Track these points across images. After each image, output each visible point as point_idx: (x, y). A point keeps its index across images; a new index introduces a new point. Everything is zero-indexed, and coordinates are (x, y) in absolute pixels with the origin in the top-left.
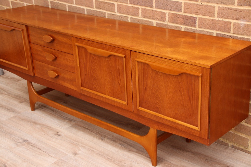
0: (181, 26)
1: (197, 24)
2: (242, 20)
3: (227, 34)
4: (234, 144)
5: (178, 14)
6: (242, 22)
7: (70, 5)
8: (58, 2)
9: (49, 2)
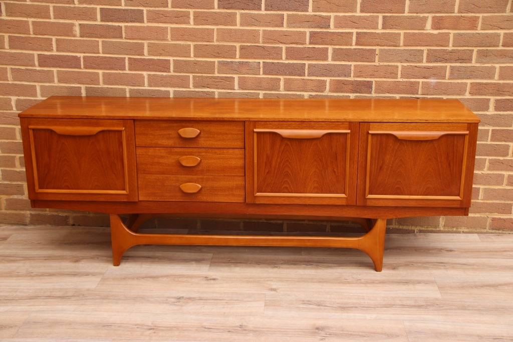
0: (349, 94)
1: (373, 89)
2: (432, 78)
3: (414, 96)
4: (421, 228)
5: (345, 80)
6: (433, 81)
7: (136, 88)
8: (106, 86)
9: (82, 88)
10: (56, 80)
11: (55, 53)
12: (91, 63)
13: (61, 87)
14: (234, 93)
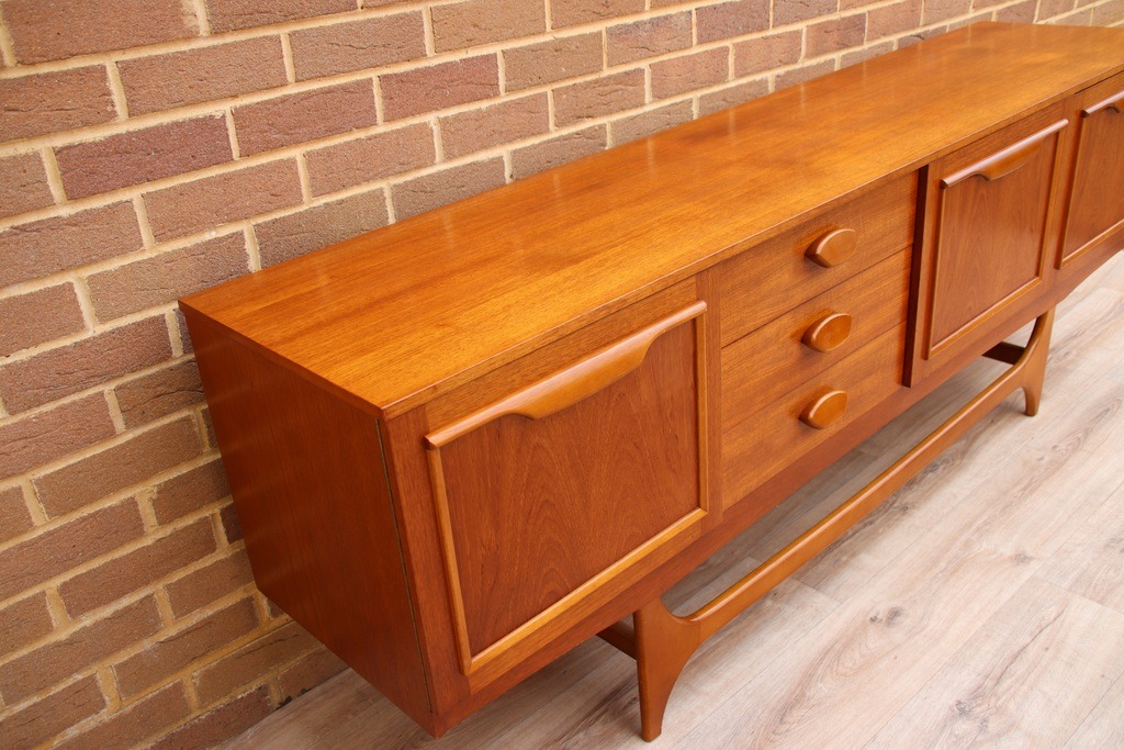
0: (834, 56)
1: (866, 31)
3: (914, 32)
5: (828, 22)
7: (409, 177)
8: (322, 201)
9: (246, 236)
10: (146, 234)
11: (123, 126)
12: (266, 129)
13: (171, 258)
14: (643, 116)
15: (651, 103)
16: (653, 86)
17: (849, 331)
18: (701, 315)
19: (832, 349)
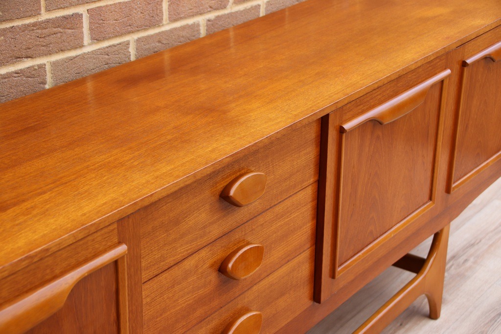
14: (83, 57)
15: (90, 44)
16: (91, 29)
17: (261, 259)
18: (122, 257)
19: (245, 276)
